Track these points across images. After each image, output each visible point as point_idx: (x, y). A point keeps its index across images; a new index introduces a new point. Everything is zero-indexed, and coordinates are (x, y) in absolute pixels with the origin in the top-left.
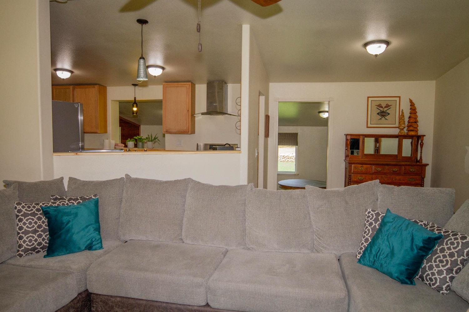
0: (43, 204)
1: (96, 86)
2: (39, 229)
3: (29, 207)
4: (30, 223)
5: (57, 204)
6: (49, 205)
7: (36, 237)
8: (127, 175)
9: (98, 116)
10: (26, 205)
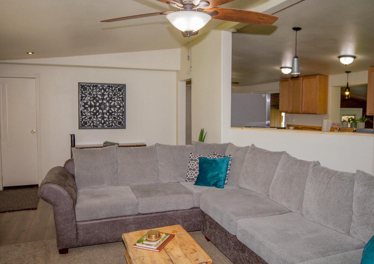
0: (203, 156)
1: (317, 76)
2: (196, 169)
3: (195, 156)
4: (193, 165)
5: (210, 157)
6: (214, 158)
7: (194, 173)
8: (253, 145)
9: (318, 100)
10: (194, 154)
